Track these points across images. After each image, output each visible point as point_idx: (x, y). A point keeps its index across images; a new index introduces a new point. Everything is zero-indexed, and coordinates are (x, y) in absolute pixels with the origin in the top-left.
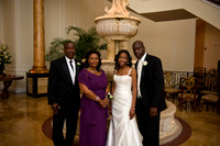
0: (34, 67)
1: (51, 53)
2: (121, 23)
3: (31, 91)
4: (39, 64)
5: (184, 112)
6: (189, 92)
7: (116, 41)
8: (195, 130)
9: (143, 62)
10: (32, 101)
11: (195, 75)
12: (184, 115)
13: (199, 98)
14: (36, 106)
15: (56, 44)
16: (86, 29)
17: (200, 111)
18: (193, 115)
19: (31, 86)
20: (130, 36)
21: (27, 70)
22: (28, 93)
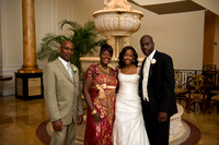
0: (24, 67)
1: (43, 50)
2: (122, 17)
3: (21, 93)
4: (30, 63)
5: (192, 114)
6: (197, 92)
7: (117, 37)
8: (205, 133)
9: (151, 60)
10: (22, 104)
11: (204, 73)
12: (192, 117)
13: (209, 99)
14: (26, 109)
15: (48, 40)
16: (82, 24)
17: (210, 113)
18: (202, 117)
19: (20, 88)
20: (132, 31)
21: (16, 70)
22: (17, 96)
